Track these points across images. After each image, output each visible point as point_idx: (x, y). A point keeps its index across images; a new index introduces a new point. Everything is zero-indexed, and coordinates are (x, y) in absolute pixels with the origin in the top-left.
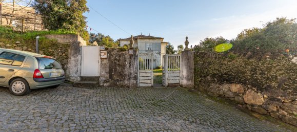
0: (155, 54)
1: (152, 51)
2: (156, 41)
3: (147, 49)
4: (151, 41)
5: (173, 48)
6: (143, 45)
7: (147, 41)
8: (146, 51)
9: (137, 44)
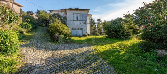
0: (82, 24)
1: (80, 21)
2: (82, 12)
3: (75, 19)
4: (79, 12)
5: (94, 21)
6: (72, 16)
7: (75, 11)
8: (74, 21)
9: (66, 14)
